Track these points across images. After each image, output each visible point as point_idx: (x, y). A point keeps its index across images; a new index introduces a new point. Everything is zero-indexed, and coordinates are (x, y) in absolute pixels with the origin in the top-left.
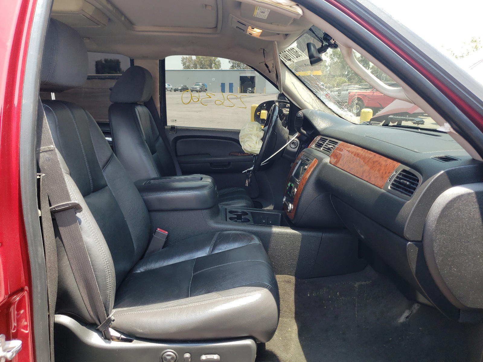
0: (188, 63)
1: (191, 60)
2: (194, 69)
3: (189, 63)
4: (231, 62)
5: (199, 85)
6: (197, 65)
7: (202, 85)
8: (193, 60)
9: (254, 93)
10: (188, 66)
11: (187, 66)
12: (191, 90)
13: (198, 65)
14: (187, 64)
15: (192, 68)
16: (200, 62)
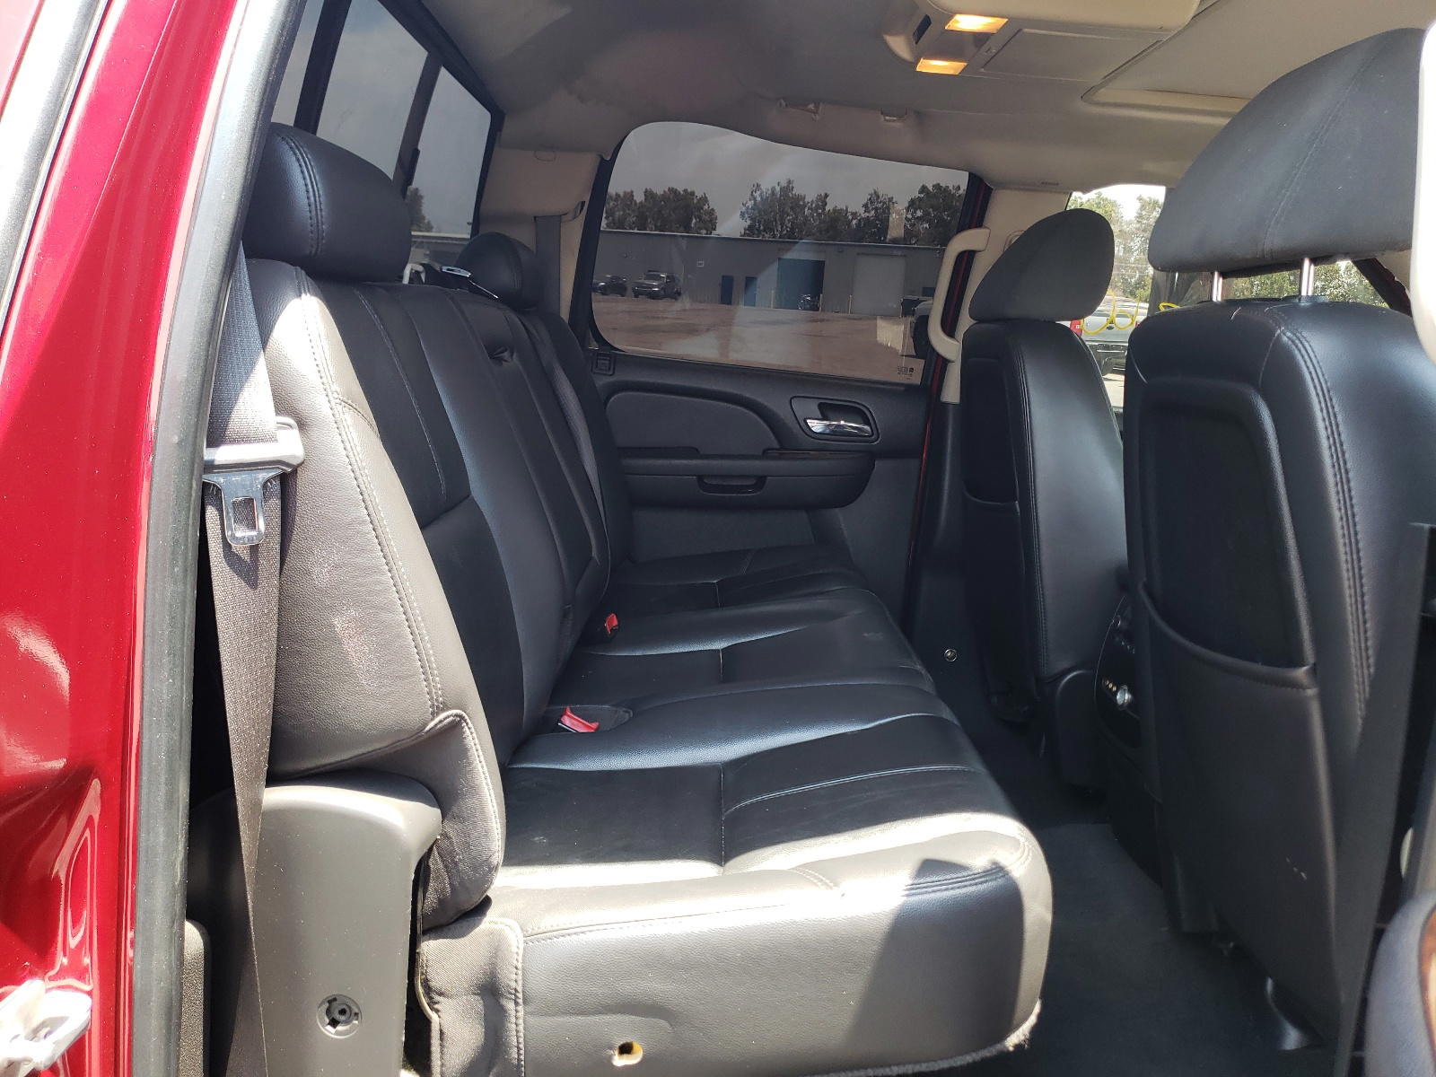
0: (621, 213)
1: (629, 203)
2: (636, 231)
3: (624, 211)
4: (746, 215)
5: (657, 278)
6: (647, 220)
7: (668, 277)
8: (635, 201)
9: (818, 310)
10: (619, 219)
11: (617, 219)
12: (633, 290)
13: (649, 220)
14: (618, 214)
15: (631, 228)
16: (656, 209)
